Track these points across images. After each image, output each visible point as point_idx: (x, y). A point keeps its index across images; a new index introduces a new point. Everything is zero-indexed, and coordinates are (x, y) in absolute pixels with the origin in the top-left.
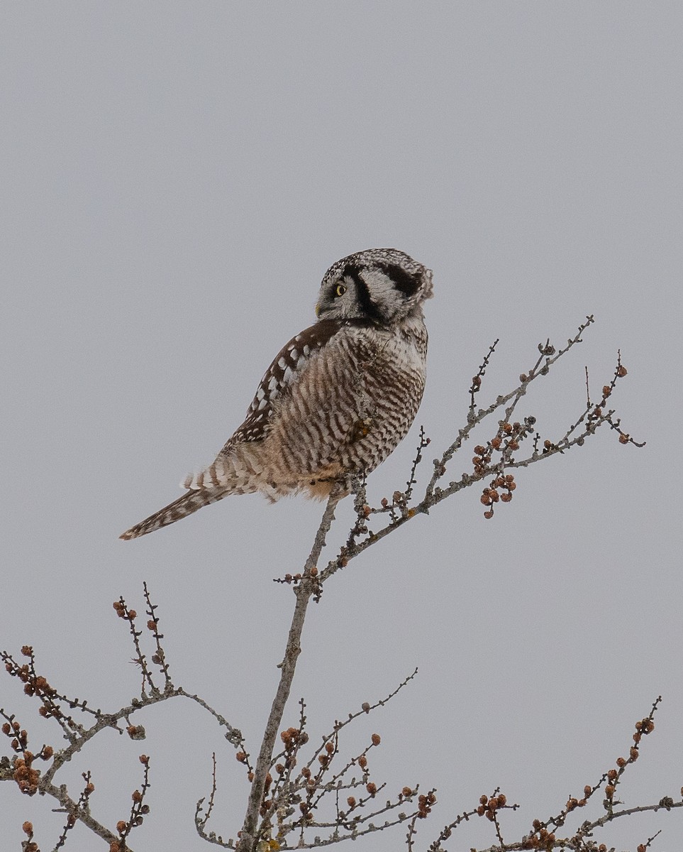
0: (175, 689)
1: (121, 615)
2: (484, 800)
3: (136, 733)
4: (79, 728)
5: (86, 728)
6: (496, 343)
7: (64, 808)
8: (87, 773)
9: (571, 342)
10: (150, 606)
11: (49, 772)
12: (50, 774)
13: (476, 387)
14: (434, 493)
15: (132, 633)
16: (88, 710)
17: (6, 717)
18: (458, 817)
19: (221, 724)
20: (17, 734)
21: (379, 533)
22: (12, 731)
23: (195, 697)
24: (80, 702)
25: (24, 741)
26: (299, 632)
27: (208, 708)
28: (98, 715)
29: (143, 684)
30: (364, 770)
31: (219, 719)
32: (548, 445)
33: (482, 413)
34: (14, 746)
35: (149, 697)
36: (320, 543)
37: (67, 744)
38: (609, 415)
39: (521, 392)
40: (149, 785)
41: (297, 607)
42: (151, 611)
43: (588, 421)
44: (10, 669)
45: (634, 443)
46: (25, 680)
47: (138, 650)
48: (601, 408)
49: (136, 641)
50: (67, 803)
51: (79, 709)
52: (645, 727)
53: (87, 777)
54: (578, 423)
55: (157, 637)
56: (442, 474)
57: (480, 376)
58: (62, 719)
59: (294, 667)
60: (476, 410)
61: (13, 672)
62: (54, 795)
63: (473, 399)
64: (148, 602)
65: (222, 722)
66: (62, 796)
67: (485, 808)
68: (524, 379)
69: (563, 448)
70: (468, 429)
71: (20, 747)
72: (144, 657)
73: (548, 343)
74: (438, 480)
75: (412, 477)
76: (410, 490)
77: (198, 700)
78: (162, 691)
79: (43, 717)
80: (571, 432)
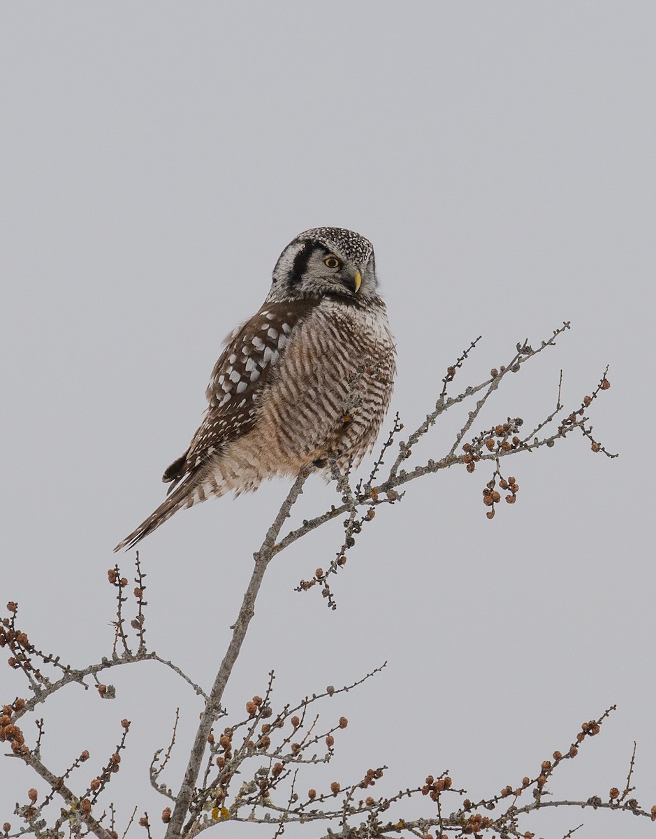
0: (148, 653)
1: (113, 581)
2: (430, 780)
3: (107, 692)
4: (46, 680)
5: (52, 681)
6: (477, 339)
8: (40, 721)
9: (544, 344)
10: (140, 574)
13: (450, 377)
14: (398, 474)
15: (118, 598)
16: (60, 666)
18: (401, 792)
19: (198, 694)
21: (340, 508)
23: (169, 663)
24: (54, 658)
26: (255, 596)
27: (184, 677)
28: (67, 670)
29: (115, 644)
30: (330, 749)
31: (195, 688)
32: (516, 441)
33: (450, 402)
35: (120, 657)
36: (284, 513)
37: (32, 694)
38: (582, 422)
39: (493, 385)
40: (124, 747)
41: (255, 572)
42: (139, 580)
43: (562, 425)
45: (605, 452)
47: (119, 614)
48: (577, 415)
49: (120, 605)
51: (51, 664)
52: (591, 728)
53: (40, 724)
54: (546, 423)
55: (141, 603)
56: (407, 456)
57: (456, 368)
58: (30, 672)
59: (246, 630)
60: (446, 398)
63: (445, 387)
64: (138, 571)
67: (430, 788)
68: (494, 373)
69: (532, 446)
70: (435, 415)
72: (123, 620)
73: (526, 343)
74: (402, 462)
75: (381, 458)
76: (376, 470)
77: (173, 667)
78: (134, 654)
79: (11, 667)
80: (538, 430)
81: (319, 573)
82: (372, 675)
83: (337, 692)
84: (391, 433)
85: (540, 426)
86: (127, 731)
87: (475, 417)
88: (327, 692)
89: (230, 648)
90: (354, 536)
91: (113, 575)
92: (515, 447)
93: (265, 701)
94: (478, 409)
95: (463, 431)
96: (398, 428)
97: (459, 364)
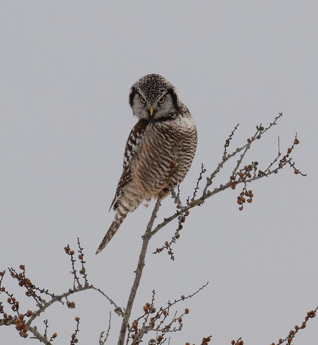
0: (90, 285)
1: (67, 252)
3: (71, 305)
4: (44, 301)
5: (47, 301)
6: (238, 125)
7: (36, 337)
8: (46, 321)
9: (271, 125)
10: (80, 248)
11: (29, 321)
12: (30, 322)
13: (227, 144)
14: (207, 193)
15: (71, 260)
16: (49, 294)
17: (9, 295)
20: (14, 303)
22: (12, 302)
23: (99, 290)
24: (45, 290)
25: (17, 306)
26: (144, 257)
27: (105, 296)
28: (53, 296)
29: (74, 282)
30: (180, 324)
32: (260, 172)
33: (229, 156)
34: (13, 308)
35: (77, 288)
36: (154, 216)
37: (38, 308)
38: (289, 160)
39: (248, 147)
40: (78, 331)
41: (143, 245)
42: (80, 251)
43: (280, 163)
44: (12, 274)
45: (301, 174)
46: (19, 280)
47: (73, 268)
48: (286, 157)
49: (73, 264)
50: (37, 335)
51: (44, 293)
53: (46, 322)
54: (274, 162)
55: (83, 262)
56: (210, 184)
57: (230, 140)
58: (36, 298)
59: (141, 272)
60: (227, 155)
61: (14, 276)
62: (31, 331)
63: (225, 150)
64: (79, 247)
65: (112, 303)
66: (35, 331)
68: (249, 141)
69: (268, 174)
70: (222, 163)
71: (15, 309)
72: (76, 271)
73: (261, 125)
74: (208, 187)
75: (197, 186)
76: (196, 192)
77: (100, 291)
78: (83, 286)
79: (27, 296)
80: (271, 166)
81: (166, 244)
82: (202, 288)
83: (186, 298)
85: (272, 164)
86: (79, 323)
87: (240, 162)
88: (181, 299)
89: (135, 282)
90: (182, 224)
91: (67, 250)
92: (260, 175)
93: (151, 305)
94: (241, 159)
95: (235, 170)
96: (204, 171)
97: (231, 138)
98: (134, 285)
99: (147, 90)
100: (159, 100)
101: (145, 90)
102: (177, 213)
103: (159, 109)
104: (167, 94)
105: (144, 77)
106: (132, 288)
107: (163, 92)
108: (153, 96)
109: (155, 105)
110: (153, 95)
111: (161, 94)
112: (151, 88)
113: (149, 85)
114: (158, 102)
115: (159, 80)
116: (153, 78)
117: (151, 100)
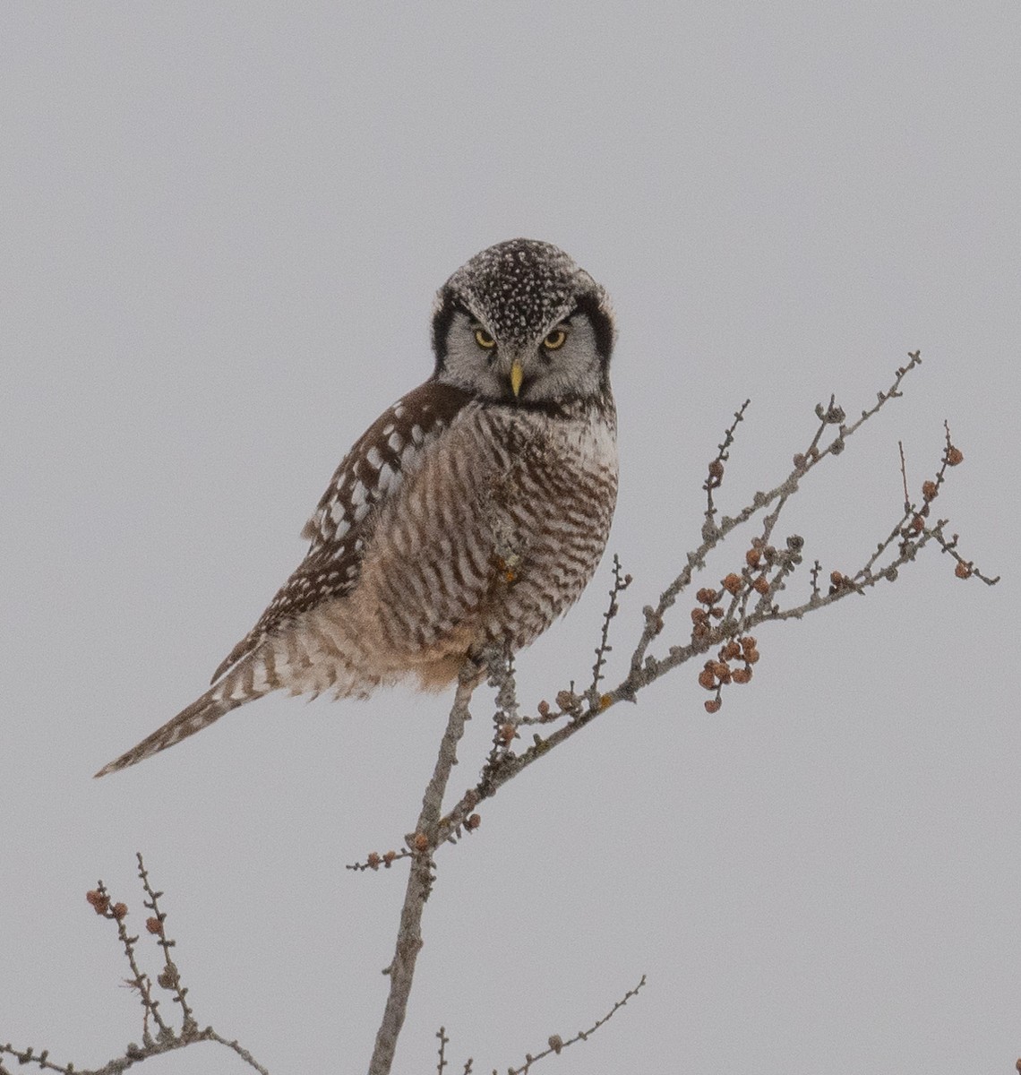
0: (201, 1029)
1: (101, 911)
6: (744, 407)
9: (882, 397)
10: (151, 893)
13: (715, 479)
14: (643, 666)
15: (121, 938)
16: (50, 1066)
21: (550, 738)
23: (234, 1045)
24: (37, 1054)
26: (419, 913)
27: (256, 1067)
29: (145, 1019)
32: (836, 579)
33: (728, 524)
35: (155, 1041)
36: (447, 760)
38: (938, 529)
39: (790, 488)
42: (151, 902)
43: (902, 540)
45: (982, 577)
47: (133, 965)
48: (923, 517)
49: (129, 952)
51: (34, 1065)
54: (889, 541)
55: (165, 944)
56: (657, 632)
57: (721, 462)
59: (412, 973)
60: (717, 518)
63: (710, 499)
64: (147, 888)
68: (799, 463)
69: (863, 585)
70: (702, 552)
72: (144, 976)
73: (832, 403)
74: (651, 643)
75: (604, 641)
76: (601, 662)
77: (238, 1050)
78: (177, 1033)
80: (877, 555)
84: (613, 594)
85: (881, 548)
91: (99, 900)
92: (835, 591)
94: (767, 532)
96: (623, 582)
97: (724, 454)
98: (385, 1024)
99: (498, 298)
100: (544, 336)
101: (493, 300)
102: (534, 745)
103: (543, 369)
104: (574, 313)
105: (488, 252)
106: (379, 1034)
107: (560, 309)
108: (524, 324)
109: (530, 354)
110: (523, 318)
111: (553, 316)
112: (513, 294)
113: (507, 282)
114: (542, 346)
115: (545, 264)
116: (523, 254)
117: (513, 339)
